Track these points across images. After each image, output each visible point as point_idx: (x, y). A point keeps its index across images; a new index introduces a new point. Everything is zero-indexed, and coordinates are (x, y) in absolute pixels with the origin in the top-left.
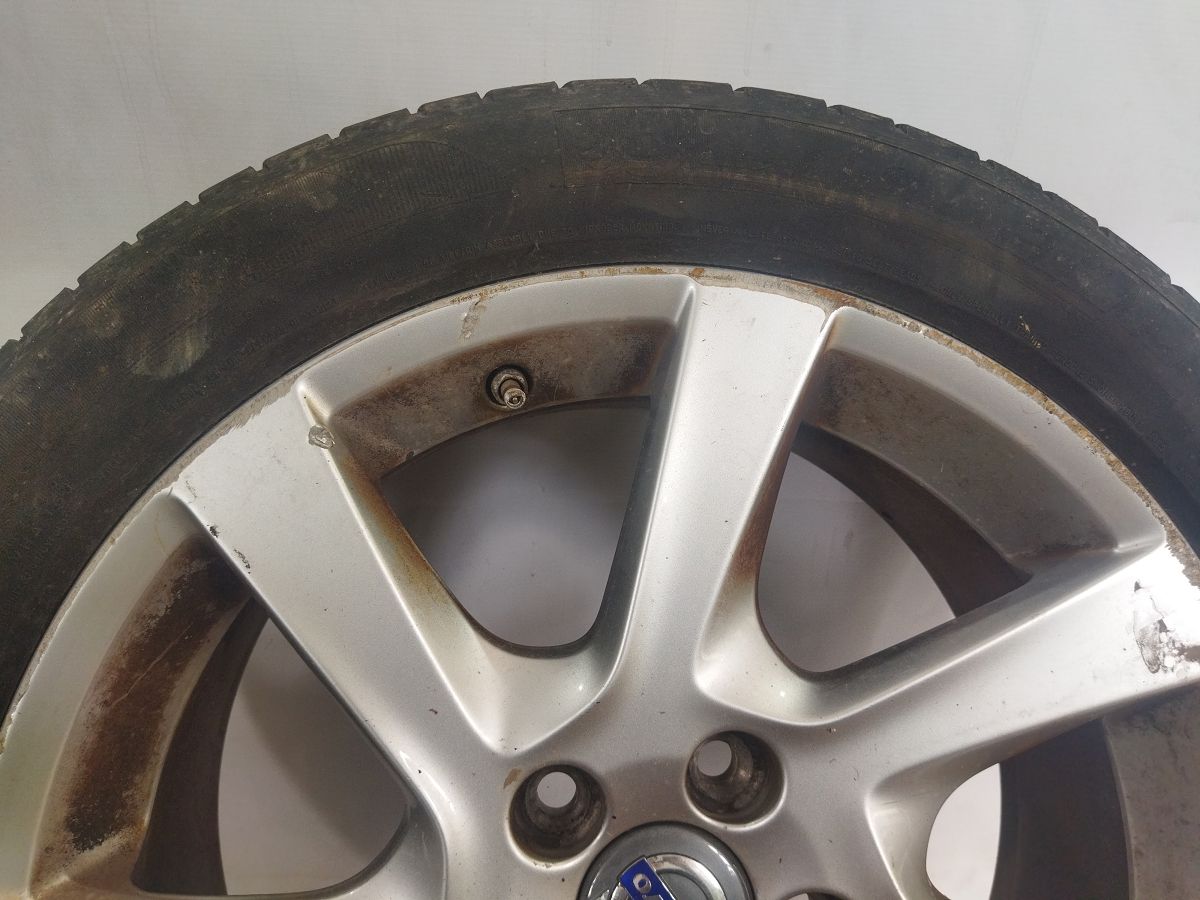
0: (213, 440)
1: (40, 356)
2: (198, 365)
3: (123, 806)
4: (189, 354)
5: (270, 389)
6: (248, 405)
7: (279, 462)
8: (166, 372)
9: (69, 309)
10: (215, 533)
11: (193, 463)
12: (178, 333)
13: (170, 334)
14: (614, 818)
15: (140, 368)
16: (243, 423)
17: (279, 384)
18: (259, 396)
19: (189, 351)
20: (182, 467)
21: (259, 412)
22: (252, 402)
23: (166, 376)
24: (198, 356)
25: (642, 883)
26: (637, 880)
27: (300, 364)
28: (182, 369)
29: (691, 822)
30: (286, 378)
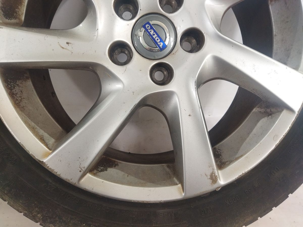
14: (141, 10)
25: (148, 27)
26: (147, 26)
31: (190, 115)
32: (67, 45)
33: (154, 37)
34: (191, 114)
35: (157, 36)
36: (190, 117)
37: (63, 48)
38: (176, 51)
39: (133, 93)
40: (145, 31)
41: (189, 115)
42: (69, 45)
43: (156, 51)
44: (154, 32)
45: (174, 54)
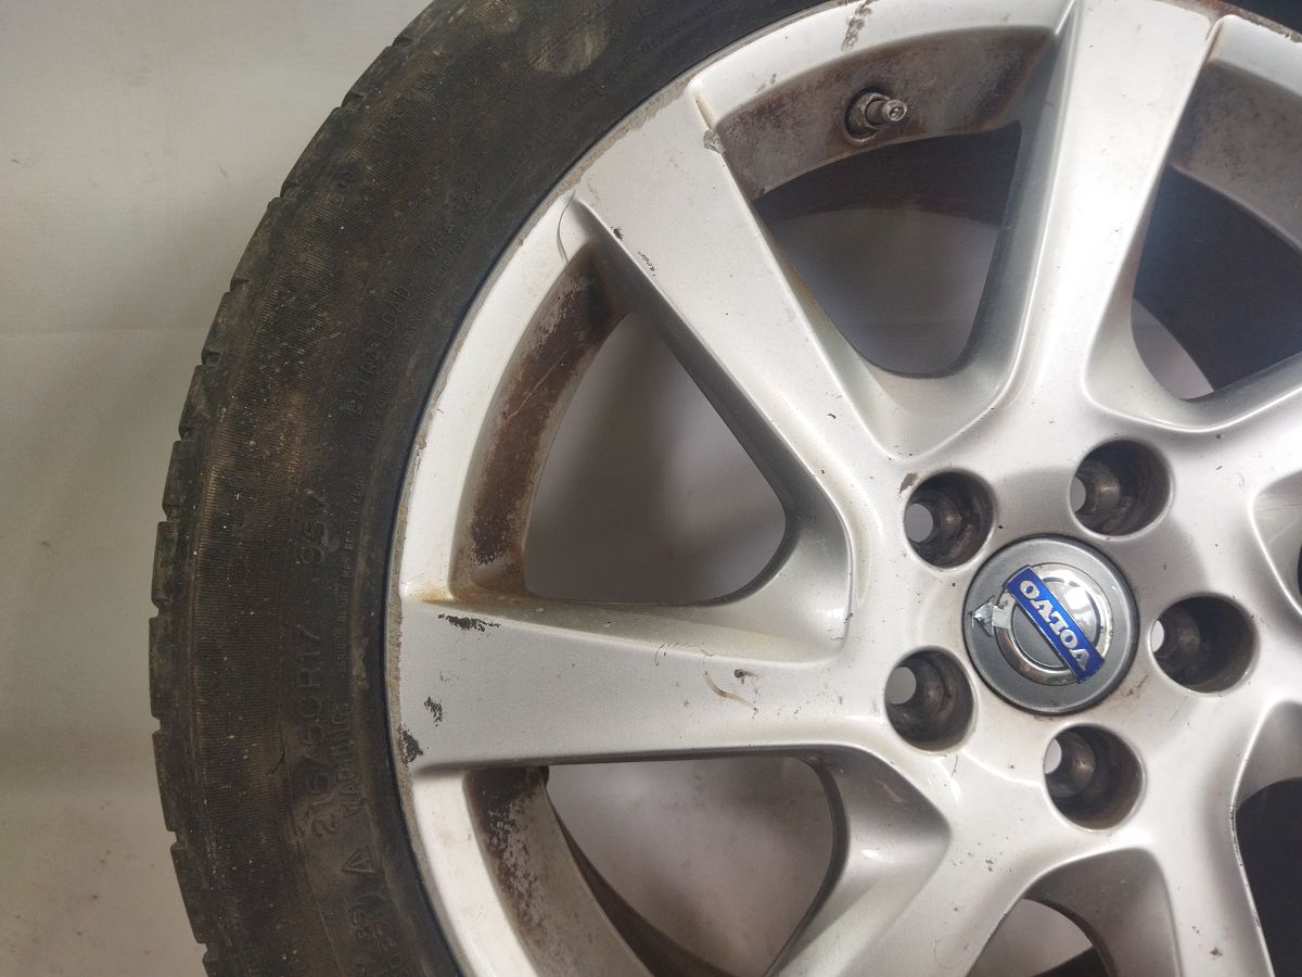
0: (611, 143)
1: (436, 53)
2: (597, 62)
3: (507, 528)
4: (589, 51)
5: (664, 91)
6: (642, 108)
7: (676, 166)
8: (567, 69)
9: (458, 8)
10: (618, 235)
11: (593, 166)
12: (577, 28)
13: (570, 29)
14: (1001, 527)
15: (543, 64)
16: (639, 125)
17: (672, 86)
18: (653, 99)
19: (589, 47)
20: (583, 170)
21: (654, 115)
22: (645, 105)
23: (567, 73)
24: (597, 53)
25: (1030, 590)
26: (1024, 586)
27: (691, 67)
28: (582, 67)
29: (1073, 534)
30: (678, 81)
31: (1215, 952)
32: (739, 680)
33: (1055, 628)
34: (1222, 947)
35: (1067, 626)
36: (1219, 959)
37: (722, 693)
38: (1142, 682)
39: (988, 865)
40: (1016, 605)
41: (1212, 949)
42: (743, 682)
43: (1065, 681)
44: (1053, 611)
45: (1131, 692)
